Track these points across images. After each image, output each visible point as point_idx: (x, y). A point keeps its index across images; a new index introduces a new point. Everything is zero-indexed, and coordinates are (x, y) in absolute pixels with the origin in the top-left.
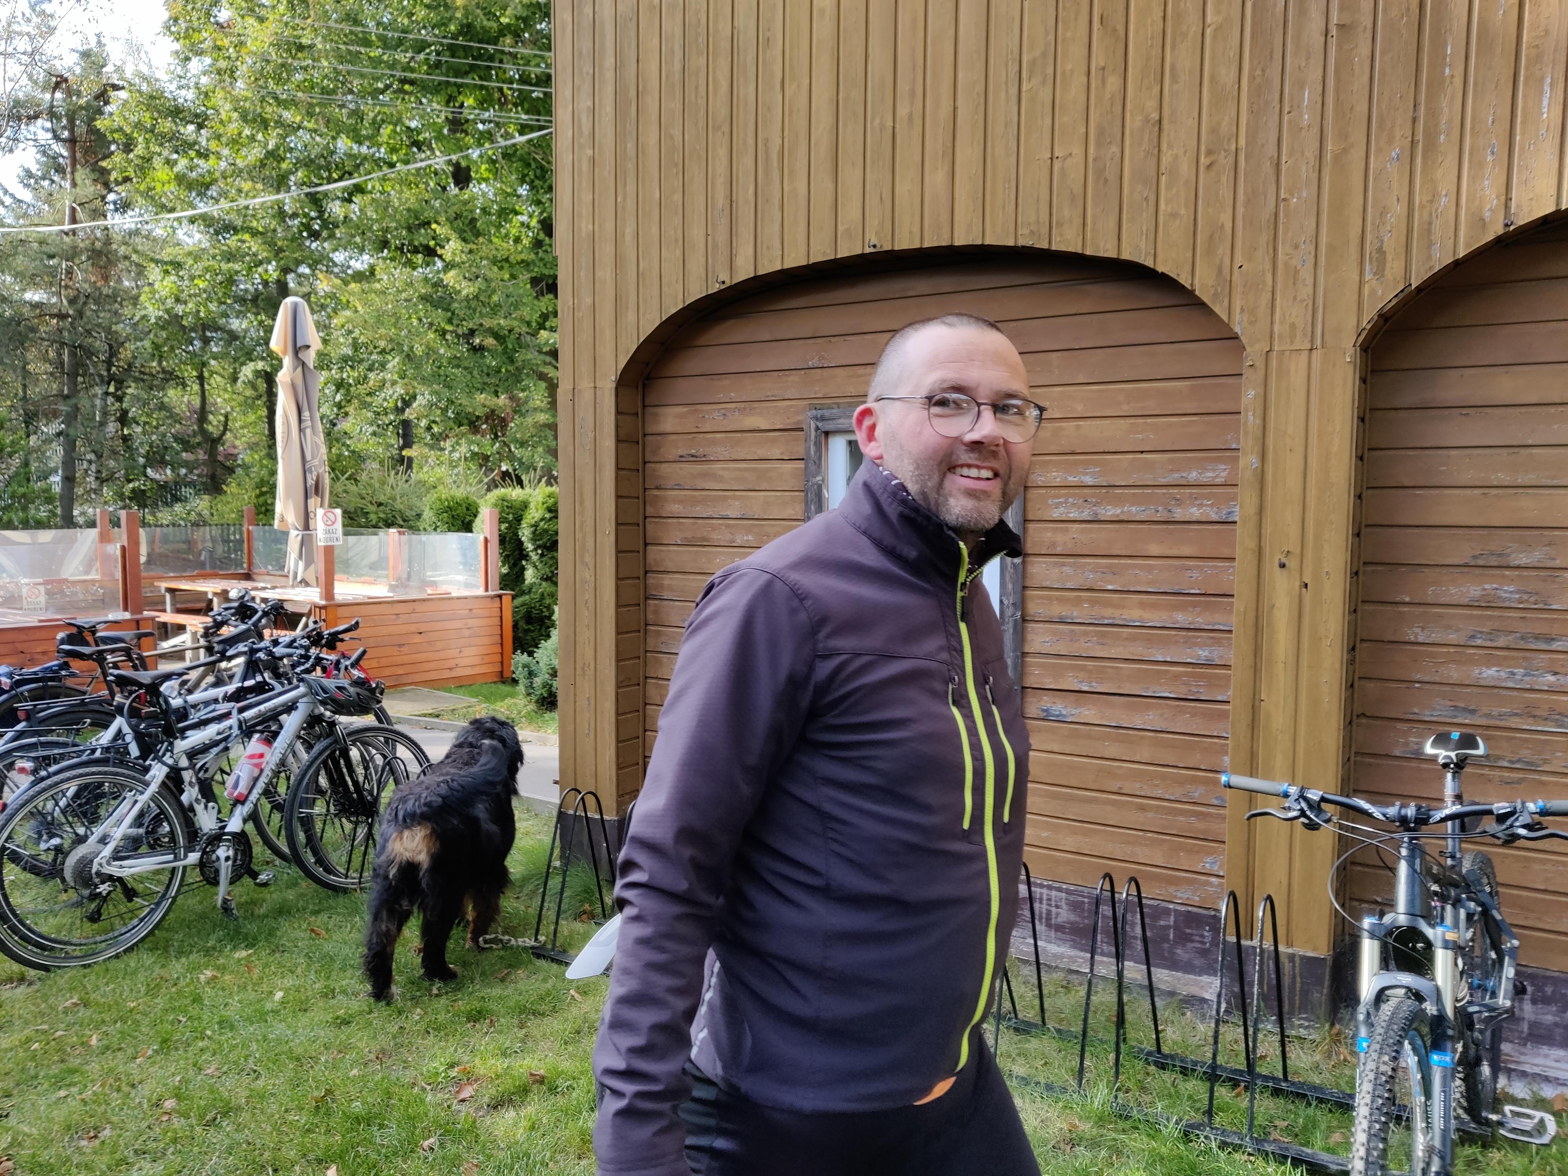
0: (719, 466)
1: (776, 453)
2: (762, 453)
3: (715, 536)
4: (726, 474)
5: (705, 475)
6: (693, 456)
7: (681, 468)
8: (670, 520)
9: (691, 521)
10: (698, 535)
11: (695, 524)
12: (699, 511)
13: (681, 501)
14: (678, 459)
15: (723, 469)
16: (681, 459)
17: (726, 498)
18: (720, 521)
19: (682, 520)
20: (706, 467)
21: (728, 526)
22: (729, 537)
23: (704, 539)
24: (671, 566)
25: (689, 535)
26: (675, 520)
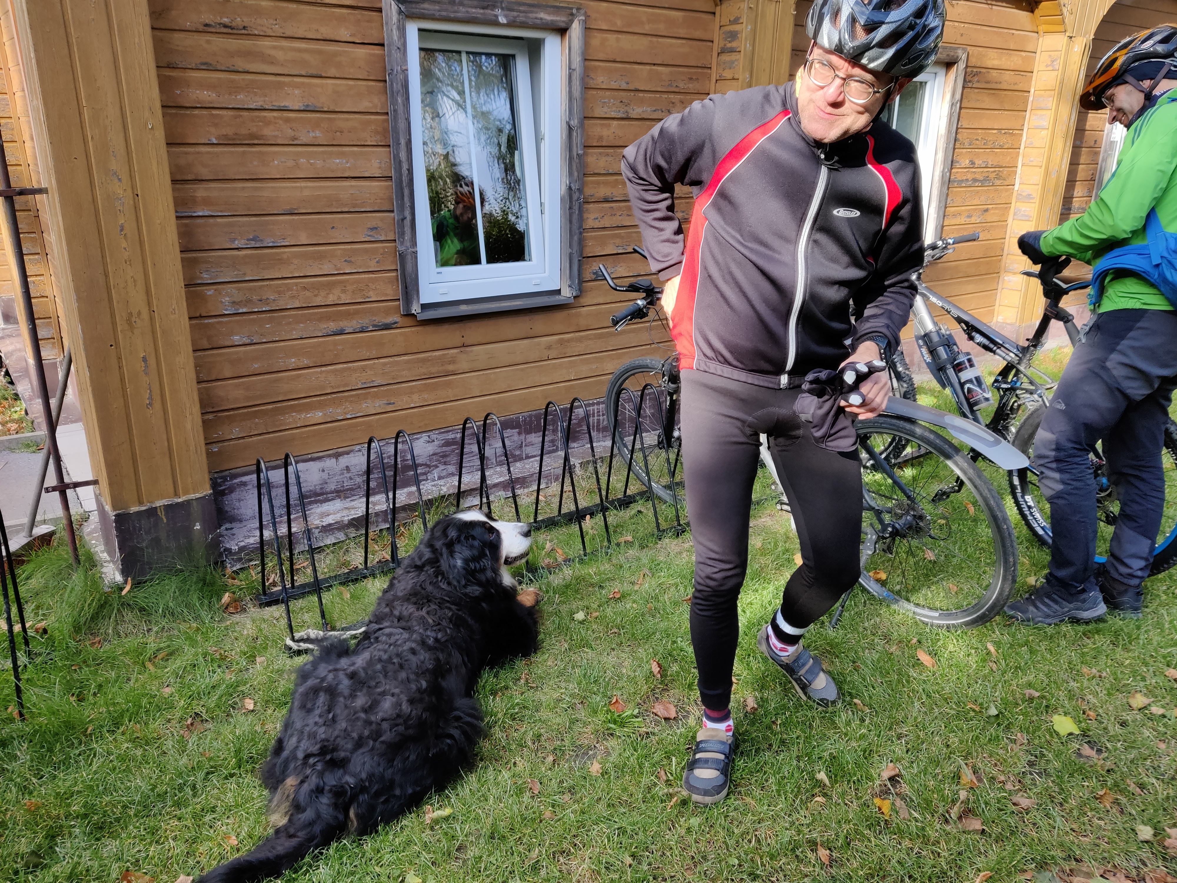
0: (267, 43)
1: (344, 34)
2: (326, 32)
3: (268, 132)
4: (279, 55)
5: (247, 54)
6: (225, 26)
7: (208, 42)
8: (196, 112)
9: (231, 113)
10: (244, 131)
11: (236, 117)
12: (242, 99)
13: (211, 87)
14: (201, 28)
15: (275, 48)
16: (206, 29)
17: (280, 86)
18: (275, 114)
19: (214, 112)
20: (247, 43)
21: (288, 120)
22: (290, 133)
23: (252, 136)
24: (204, 173)
25: (229, 131)
26: (205, 112)
